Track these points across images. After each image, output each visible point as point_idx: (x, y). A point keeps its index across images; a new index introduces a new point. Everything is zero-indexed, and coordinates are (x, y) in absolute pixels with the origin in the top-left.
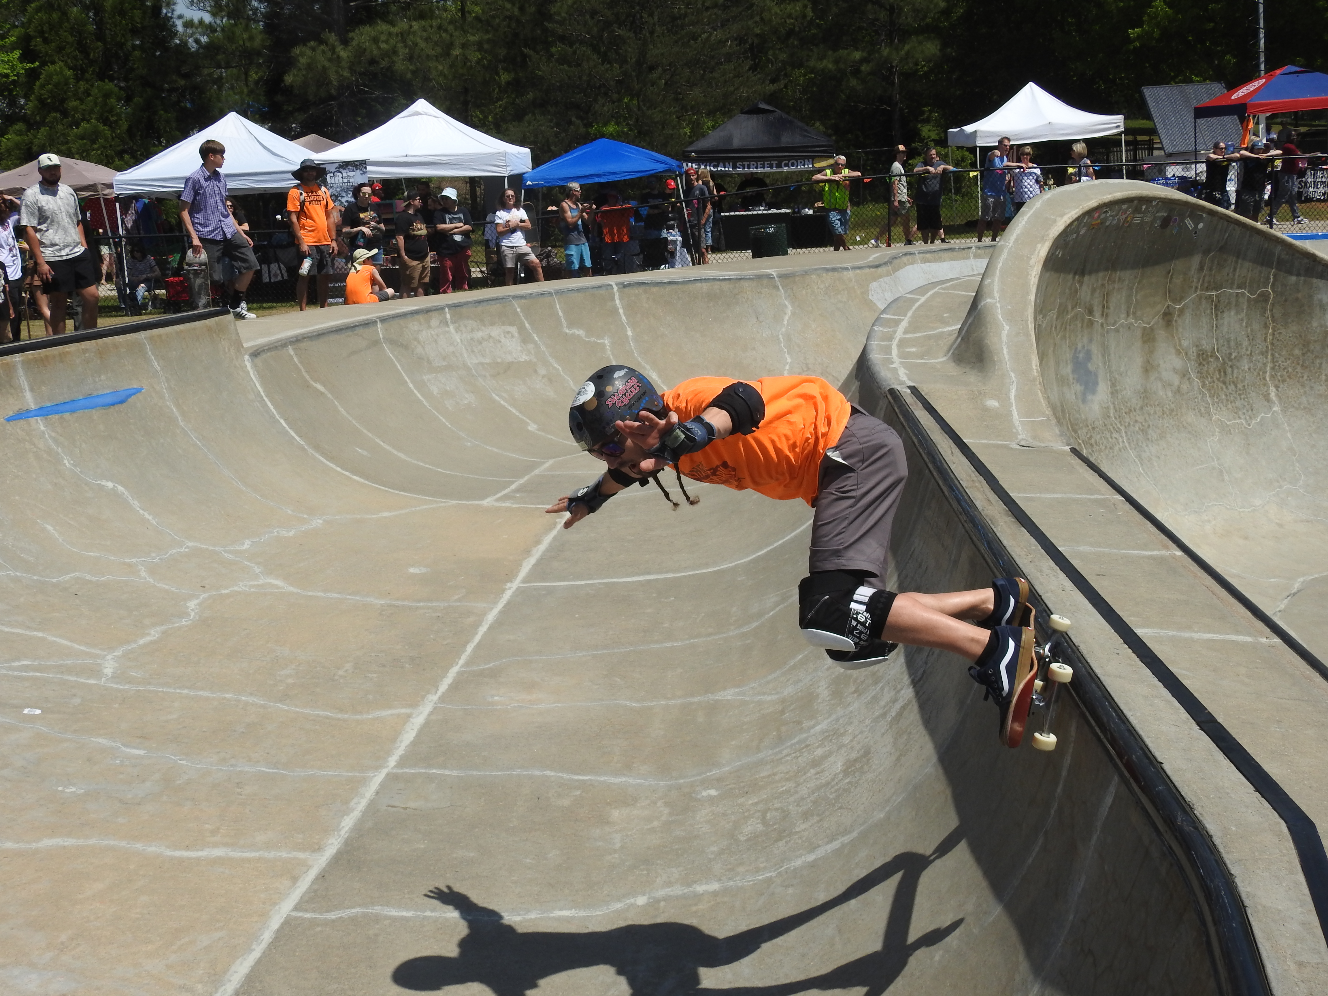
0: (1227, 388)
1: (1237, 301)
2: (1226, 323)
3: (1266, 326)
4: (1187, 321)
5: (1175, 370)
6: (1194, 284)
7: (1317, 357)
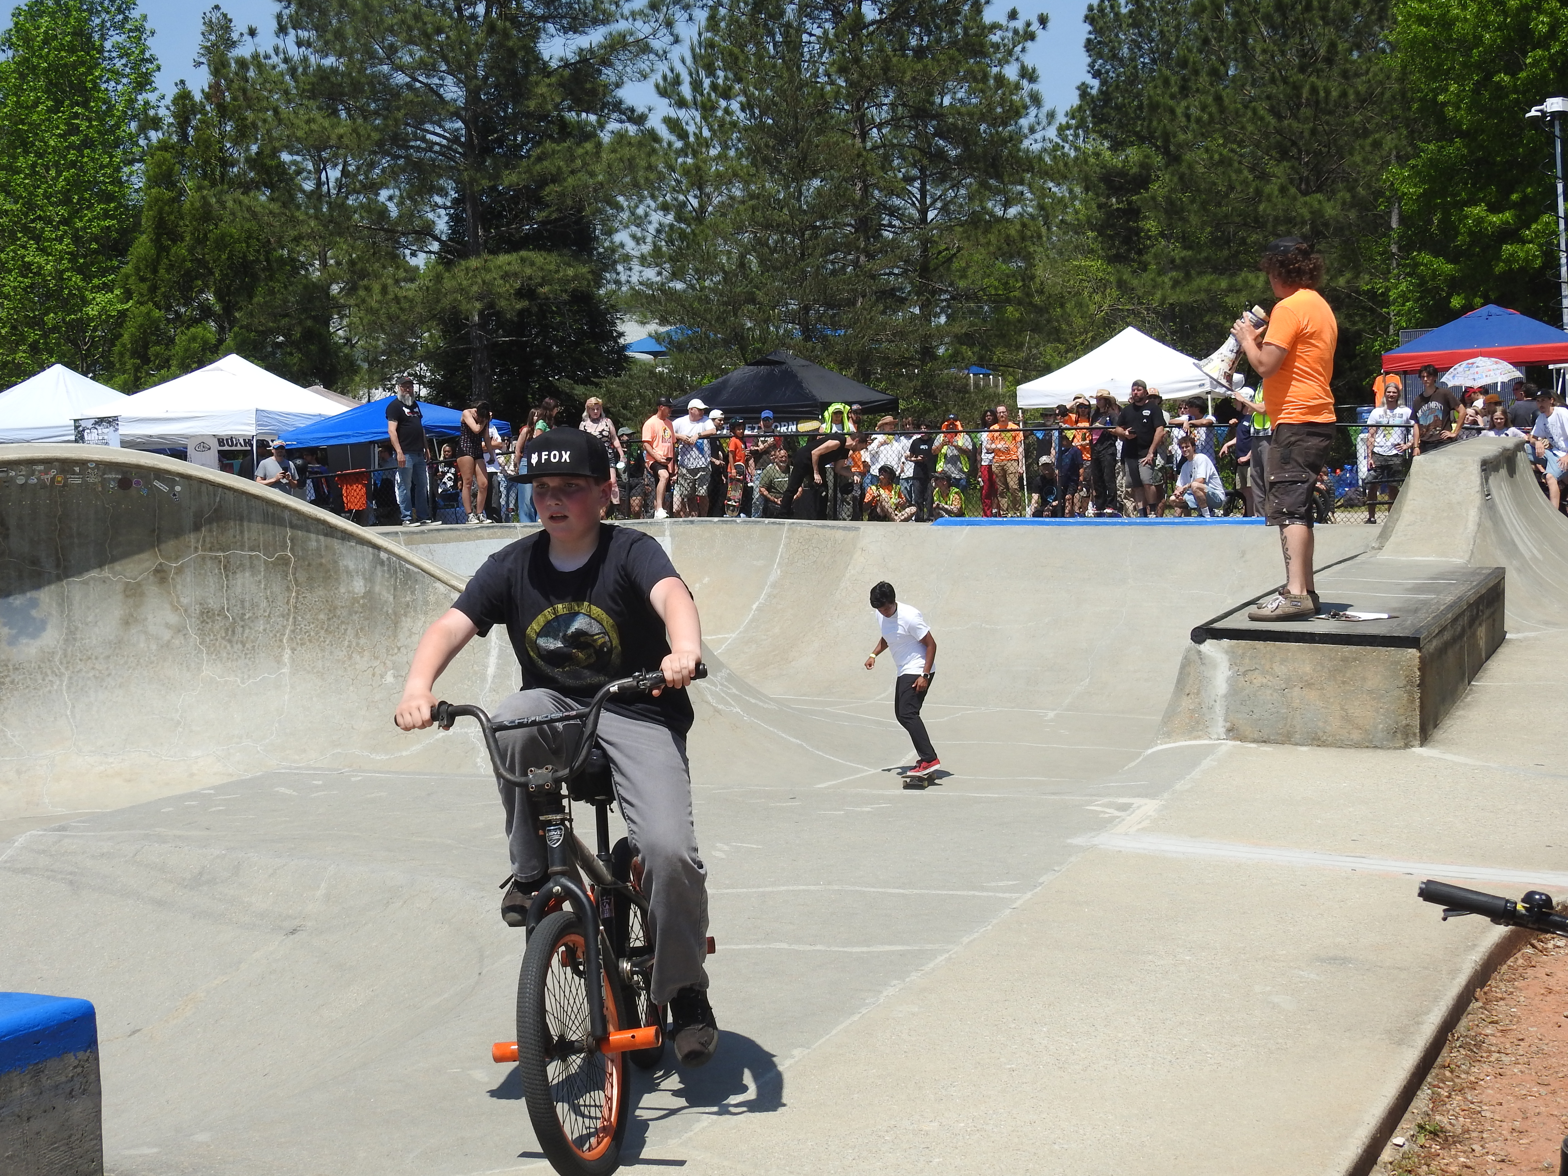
0: (232, 646)
1: (251, 563)
2: (239, 584)
3: (288, 589)
4: (188, 579)
5: (167, 626)
6: (193, 544)
7: (342, 622)
